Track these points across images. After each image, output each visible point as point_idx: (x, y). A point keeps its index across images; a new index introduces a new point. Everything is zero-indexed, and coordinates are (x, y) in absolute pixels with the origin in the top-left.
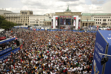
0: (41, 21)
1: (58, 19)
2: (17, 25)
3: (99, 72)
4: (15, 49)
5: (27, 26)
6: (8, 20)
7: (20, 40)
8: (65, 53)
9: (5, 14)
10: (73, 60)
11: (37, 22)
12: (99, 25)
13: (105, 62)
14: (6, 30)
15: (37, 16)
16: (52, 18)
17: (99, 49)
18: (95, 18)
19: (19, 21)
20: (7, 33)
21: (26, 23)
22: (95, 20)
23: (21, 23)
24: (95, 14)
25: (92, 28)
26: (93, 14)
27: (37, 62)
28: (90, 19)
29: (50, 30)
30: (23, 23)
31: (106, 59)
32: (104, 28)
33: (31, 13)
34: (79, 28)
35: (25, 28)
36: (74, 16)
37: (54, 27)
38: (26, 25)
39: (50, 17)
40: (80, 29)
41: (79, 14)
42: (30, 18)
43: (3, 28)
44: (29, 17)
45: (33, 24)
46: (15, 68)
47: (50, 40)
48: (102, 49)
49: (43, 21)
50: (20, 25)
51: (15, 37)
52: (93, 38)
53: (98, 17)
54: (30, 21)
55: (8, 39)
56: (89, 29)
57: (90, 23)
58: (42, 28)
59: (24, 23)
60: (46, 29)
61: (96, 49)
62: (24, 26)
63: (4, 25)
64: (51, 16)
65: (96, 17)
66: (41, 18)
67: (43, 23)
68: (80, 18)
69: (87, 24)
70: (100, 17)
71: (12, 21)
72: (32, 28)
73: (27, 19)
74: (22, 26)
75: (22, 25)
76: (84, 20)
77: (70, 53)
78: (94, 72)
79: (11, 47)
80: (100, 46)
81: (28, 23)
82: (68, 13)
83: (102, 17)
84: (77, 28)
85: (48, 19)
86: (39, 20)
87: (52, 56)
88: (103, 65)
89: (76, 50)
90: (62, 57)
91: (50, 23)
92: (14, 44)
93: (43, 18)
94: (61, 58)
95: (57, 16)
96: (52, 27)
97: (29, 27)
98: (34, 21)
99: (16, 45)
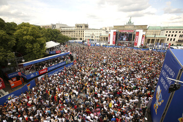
0: (97, 35)
1: (116, 34)
2: (72, 39)
3: (163, 101)
4: (69, 64)
5: (82, 41)
6: (63, 34)
7: (74, 55)
8: (121, 73)
9: (60, 27)
10: (130, 82)
11: (92, 37)
12: (172, 42)
13: (175, 90)
14: (61, 44)
15: (93, 29)
16: (109, 33)
17: (168, 73)
18: (167, 33)
19: (74, 35)
20: (62, 47)
21: (81, 37)
22: (166, 35)
23: (75, 37)
24: (167, 27)
25: (160, 46)
26: (164, 27)
27: (89, 80)
28: (159, 35)
29: (106, 46)
30: (77, 37)
31: (177, 87)
32: (180, 47)
33: (86, 26)
34: (142, 45)
35: (80, 43)
36: (137, 31)
37: (111, 43)
38: (81, 39)
39: (107, 32)
40: (143, 47)
41: (144, 28)
42: (85, 33)
43: (59, 42)
44: (84, 31)
45: (88, 38)
46: (68, 82)
47: (105, 58)
48: (172, 74)
49: (98, 35)
50: (75, 39)
51: (69, 51)
52: (160, 58)
53: (172, 31)
54: (85, 35)
55: (62, 53)
56: (156, 47)
57: (158, 40)
58: (98, 44)
59: (79, 37)
60: (102, 44)
61: (164, 73)
62: (79, 41)
63: (59, 39)
64: (108, 30)
65: (169, 31)
66: (97, 33)
67: (98, 38)
68: (144, 33)
69: (153, 40)
70: (175, 31)
71: (67, 35)
72: (86, 43)
73: (82, 33)
74: (77, 41)
75: (76, 39)
76: (150, 36)
77: (127, 74)
78: (156, 99)
79: (65, 62)
80: (169, 70)
81: (82, 37)
82: (130, 27)
83: (178, 31)
84: (139, 45)
85: (104, 34)
86: (95, 34)
87: (106, 75)
88: (171, 93)
89: (135, 71)
90: (117, 77)
91: (107, 38)
92: (68, 58)
93: (99, 33)
94: (116, 79)
95: (115, 31)
96: (109, 43)
97: (83, 42)
98: (89, 35)
99: (69, 60)
